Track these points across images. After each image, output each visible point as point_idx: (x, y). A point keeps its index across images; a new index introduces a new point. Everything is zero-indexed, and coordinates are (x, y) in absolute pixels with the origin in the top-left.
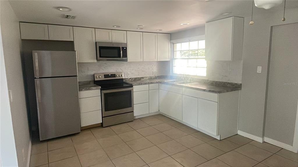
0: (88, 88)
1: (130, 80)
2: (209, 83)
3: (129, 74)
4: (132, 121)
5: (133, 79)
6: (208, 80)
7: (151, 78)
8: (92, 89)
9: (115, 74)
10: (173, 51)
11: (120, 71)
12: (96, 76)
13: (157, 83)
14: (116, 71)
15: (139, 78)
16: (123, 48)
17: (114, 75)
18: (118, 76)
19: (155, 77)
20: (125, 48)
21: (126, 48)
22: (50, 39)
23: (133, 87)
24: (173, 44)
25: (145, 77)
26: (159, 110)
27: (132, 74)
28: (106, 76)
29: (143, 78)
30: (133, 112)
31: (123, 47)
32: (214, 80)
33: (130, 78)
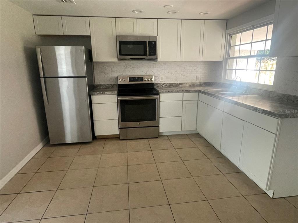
0: (101, 93)
1: (163, 86)
2: (275, 96)
3: (162, 78)
4: (157, 138)
5: (168, 85)
6: (275, 92)
7: (193, 85)
8: (106, 94)
9: (143, 78)
10: (229, 46)
11: (152, 74)
12: (120, 78)
13: (196, 91)
14: (146, 73)
15: (175, 83)
16: (150, 43)
17: (141, 79)
18: (146, 79)
19: (199, 84)
20: (153, 43)
21: (155, 42)
22: (65, 34)
23: (159, 95)
24: (230, 35)
25: (184, 83)
26: (196, 129)
27: (167, 78)
28: (132, 79)
29: (181, 84)
30: (158, 126)
31: (150, 41)
32: (286, 93)
33: (163, 84)
